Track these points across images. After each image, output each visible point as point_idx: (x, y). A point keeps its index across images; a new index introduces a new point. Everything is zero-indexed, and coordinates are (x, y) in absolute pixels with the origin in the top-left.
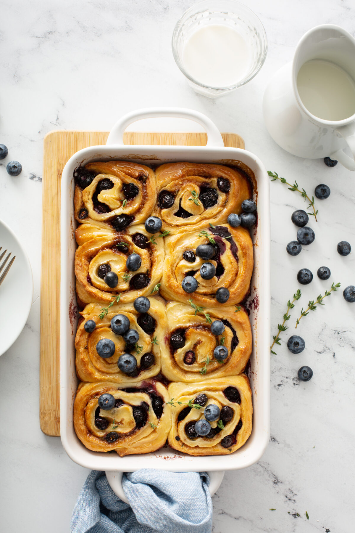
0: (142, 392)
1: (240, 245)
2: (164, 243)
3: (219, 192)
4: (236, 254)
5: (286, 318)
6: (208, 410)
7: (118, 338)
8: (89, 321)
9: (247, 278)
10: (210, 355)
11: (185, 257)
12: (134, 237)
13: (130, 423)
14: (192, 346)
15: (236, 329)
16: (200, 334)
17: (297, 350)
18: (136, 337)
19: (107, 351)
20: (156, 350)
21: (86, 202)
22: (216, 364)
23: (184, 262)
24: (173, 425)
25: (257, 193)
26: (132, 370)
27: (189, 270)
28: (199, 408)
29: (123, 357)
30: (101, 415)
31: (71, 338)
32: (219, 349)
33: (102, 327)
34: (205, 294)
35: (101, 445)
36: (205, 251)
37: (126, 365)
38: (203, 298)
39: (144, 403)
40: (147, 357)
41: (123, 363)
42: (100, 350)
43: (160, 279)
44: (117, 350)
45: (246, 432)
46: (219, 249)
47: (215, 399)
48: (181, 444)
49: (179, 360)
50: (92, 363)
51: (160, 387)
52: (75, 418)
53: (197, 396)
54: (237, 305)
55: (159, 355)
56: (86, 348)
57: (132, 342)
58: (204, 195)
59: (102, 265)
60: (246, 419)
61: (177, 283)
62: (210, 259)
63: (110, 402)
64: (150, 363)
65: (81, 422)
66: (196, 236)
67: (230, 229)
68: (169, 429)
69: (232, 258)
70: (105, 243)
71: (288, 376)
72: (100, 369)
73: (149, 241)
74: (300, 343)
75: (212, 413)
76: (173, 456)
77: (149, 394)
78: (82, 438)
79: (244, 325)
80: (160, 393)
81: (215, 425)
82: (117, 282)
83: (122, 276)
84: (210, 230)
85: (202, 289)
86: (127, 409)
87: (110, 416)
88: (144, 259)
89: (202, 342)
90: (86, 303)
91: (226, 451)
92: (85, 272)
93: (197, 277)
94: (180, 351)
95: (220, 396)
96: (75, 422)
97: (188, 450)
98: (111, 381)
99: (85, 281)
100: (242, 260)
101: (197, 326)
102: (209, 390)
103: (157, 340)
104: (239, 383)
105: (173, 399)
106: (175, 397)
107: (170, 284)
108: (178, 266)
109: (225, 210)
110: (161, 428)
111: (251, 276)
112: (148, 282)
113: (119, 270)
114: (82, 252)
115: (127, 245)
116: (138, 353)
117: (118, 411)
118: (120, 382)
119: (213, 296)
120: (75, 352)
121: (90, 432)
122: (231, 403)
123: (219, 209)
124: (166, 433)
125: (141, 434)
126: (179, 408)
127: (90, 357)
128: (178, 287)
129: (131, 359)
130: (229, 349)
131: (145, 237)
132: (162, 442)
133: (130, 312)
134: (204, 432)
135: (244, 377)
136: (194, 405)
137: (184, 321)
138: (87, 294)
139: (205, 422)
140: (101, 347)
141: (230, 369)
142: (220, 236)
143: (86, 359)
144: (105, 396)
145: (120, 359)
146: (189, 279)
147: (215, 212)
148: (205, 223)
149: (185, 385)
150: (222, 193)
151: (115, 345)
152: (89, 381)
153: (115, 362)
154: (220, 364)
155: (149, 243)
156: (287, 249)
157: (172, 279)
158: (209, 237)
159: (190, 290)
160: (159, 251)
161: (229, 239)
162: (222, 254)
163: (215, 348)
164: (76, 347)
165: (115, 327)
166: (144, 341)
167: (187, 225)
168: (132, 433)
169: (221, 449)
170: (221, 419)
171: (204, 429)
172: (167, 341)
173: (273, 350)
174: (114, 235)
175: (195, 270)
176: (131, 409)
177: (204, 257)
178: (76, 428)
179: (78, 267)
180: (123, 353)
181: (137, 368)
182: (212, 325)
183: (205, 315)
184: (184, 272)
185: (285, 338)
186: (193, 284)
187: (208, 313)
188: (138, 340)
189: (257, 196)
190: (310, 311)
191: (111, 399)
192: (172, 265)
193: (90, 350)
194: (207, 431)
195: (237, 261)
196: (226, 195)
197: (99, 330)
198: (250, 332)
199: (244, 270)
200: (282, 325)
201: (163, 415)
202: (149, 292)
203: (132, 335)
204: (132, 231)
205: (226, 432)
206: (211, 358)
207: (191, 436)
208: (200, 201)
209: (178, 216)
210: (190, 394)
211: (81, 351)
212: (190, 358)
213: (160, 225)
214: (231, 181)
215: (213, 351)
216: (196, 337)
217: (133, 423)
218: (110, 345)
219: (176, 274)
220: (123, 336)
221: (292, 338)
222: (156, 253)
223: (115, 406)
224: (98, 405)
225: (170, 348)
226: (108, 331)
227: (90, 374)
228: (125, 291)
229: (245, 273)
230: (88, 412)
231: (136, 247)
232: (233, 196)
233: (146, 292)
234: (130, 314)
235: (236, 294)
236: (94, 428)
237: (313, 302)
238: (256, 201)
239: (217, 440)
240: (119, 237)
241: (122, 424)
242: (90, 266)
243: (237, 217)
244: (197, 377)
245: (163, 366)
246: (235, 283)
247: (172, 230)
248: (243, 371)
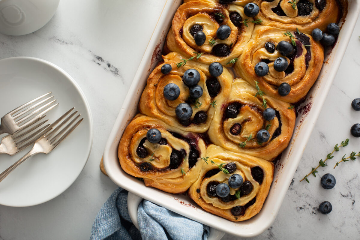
0: (185, 141)
1: (315, 56)
2: (254, 29)
3: (314, 7)
4: (308, 62)
5: (329, 157)
6: (234, 178)
7: (185, 88)
8: (168, 64)
9: (309, 85)
10: (254, 134)
11: (266, 47)
12: (231, 13)
13: (165, 162)
14: (242, 121)
15: (283, 123)
16: (253, 114)
17: (328, 186)
18: (200, 93)
19: (172, 94)
20: (211, 112)
22: (255, 144)
23: (263, 50)
24: (199, 178)
25: (344, 21)
26: (185, 119)
27: (266, 58)
28: (227, 173)
29: (183, 105)
30: (144, 145)
31: (146, 73)
32: (263, 131)
33: (175, 74)
34: (270, 83)
35: (134, 169)
36: (286, 47)
37: (182, 112)
38: (268, 86)
39: (184, 151)
40: (202, 114)
41: (181, 109)
42: (167, 91)
43: (239, 55)
44: (180, 98)
45: (255, 210)
46: (296, 52)
47: (242, 172)
48: (199, 196)
49: (227, 128)
50: (155, 100)
51: (201, 144)
52: (122, 139)
53: (228, 163)
54: (292, 104)
55: (212, 117)
56: (156, 86)
57: (196, 95)
58: (302, 4)
59: (197, 24)
60: (260, 198)
61: (251, 64)
62: (286, 56)
63: (157, 137)
64: (202, 119)
65: (126, 144)
66: (282, 34)
67: (311, 40)
68: (194, 180)
69: (304, 63)
70: (206, 8)
71: (311, 204)
72: (160, 108)
73: (242, 22)
74: (333, 182)
75: (236, 181)
76: (189, 204)
77: (190, 145)
78: (121, 157)
79: (290, 122)
80: (199, 148)
81: (233, 193)
82: (204, 43)
83: (209, 40)
84: (295, 34)
85: (269, 78)
86: (167, 149)
87: (152, 149)
88: (233, 34)
89: (251, 120)
90: (171, 50)
91: (233, 218)
92: (181, 24)
93: (270, 66)
94: (230, 120)
95: (247, 170)
96: (121, 142)
97: (203, 204)
98: (164, 121)
99: (177, 32)
100: (311, 69)
101: (253, 106)
102: (241, 162)
103: (215, 103)
104: (267, 167)
105: (208, 157)
106: (211, 157)
107: (246, 62)
108: (258, 51)
109: (313, 24)
110: (189, 177)
111: (312, 85)
112: (228, 54)
113: (209, 34)
114: (185, 8)
115: (224, 17)
116: (196, 108)
117: (160, 148)
118: (171, 125)
119: (276, 87)
120: (145, 85)
121: (130, 156)
122: (254, 180)
123: (309, 20)
124: (191, 183)
125: (170, 174)
126: (210, 166)
127: (155, 94)
128: (251, 67)
129: (188, 109)
130: (271, 136)
131: (241, 17)
132: (183, 189)
133: (203, 72)
134: (222, 194)
135: (272, 164)
136: (223, 169)
137: (244, 97)
138: (174, 43)
139: (226, 186)
140: (169, 89)
141: (264, 152)
142: (302, 42)
143: (152, 95)
144: (154, 131)
145: (179, 106)
146: (263, 64)
147: (305, 21)
148: (294, 26)
149: (223, 150)
150: (316, 9)
151: (181, 93)
152: (147, 114)
153: (174, 107)
154: (259, 145)
155: (242, 24)
157: (248, 59)
158: (292, 39)
159: (260, 73)
160: (247, 34)
161: (308, 47)
162: (297, 57)
163: (260, 130)
164: (148, 82)
165: (187, 77)
166: (205, 100)
167: (278, 21)
168: (164, 170)
169: (229, 215)
170: (240, 189)
171: (224, 192)
172: (223, 108)
173: (308, 178)
174: (216, 5)
175: (270, 59)
176: (171, 150)
177: (283, 52)
178: (120, 148)
179: (177, 18)
180: (183, 102)
181: (190, 119)
182: (266, 110)
183: (264, 99)
184: (261, 58)
185: (321, 173)
186: (265, 69)
187: (266, 99)
188: (200, 96)
189: (343, 24)
190: (349, 159)
191: (159, 135)
192: (253, 49)
193: (158, 88)
194: (226, 194)
195: (307, 68)
196: (319, 12)
197: (172, 76)
198: (293, 130)
199: (309, 77)
200: (323, 161)
201: (194, 167)
202: (226, 62)
203: (198, 90)
204: (232, 8)
205: (240, 202)
206: (253, 137)
207: (210, 193)
208: (296, 7)
209: (274, 12)
210: (224, 159)
211: (150, 86)
212: (236, 129)
213: (257, 11)
214: (328, 3)
215: (257, 132)
216: (248, 114)
217: (168, 162)
218: (177, 90)
219: (254, 57)
220: (190, 88)
221: (327, 175)
222: (244, 34)
223: (159, 143)
224: (145, 136)
225: (223, 115)
226: (180, 79)
227: (150, 108)
228: (206, 53)
229: (309, 80)
230: (135, 138)
231: (230, 21)
232: (324, 15)
233: (223, 61)
234: (203, 73)
235: (295, 94)
236: (134, 153)
237: (355, 153)
238: (341, 28)
239: (230, 205)
240: (219, 8)
241: (159, 159)
242: (186, 22)
243: (321, 32)
244: (235, 148)
245: (211, 128)
246: (298, 85)
247: (264, 21)
248: (273, 160)
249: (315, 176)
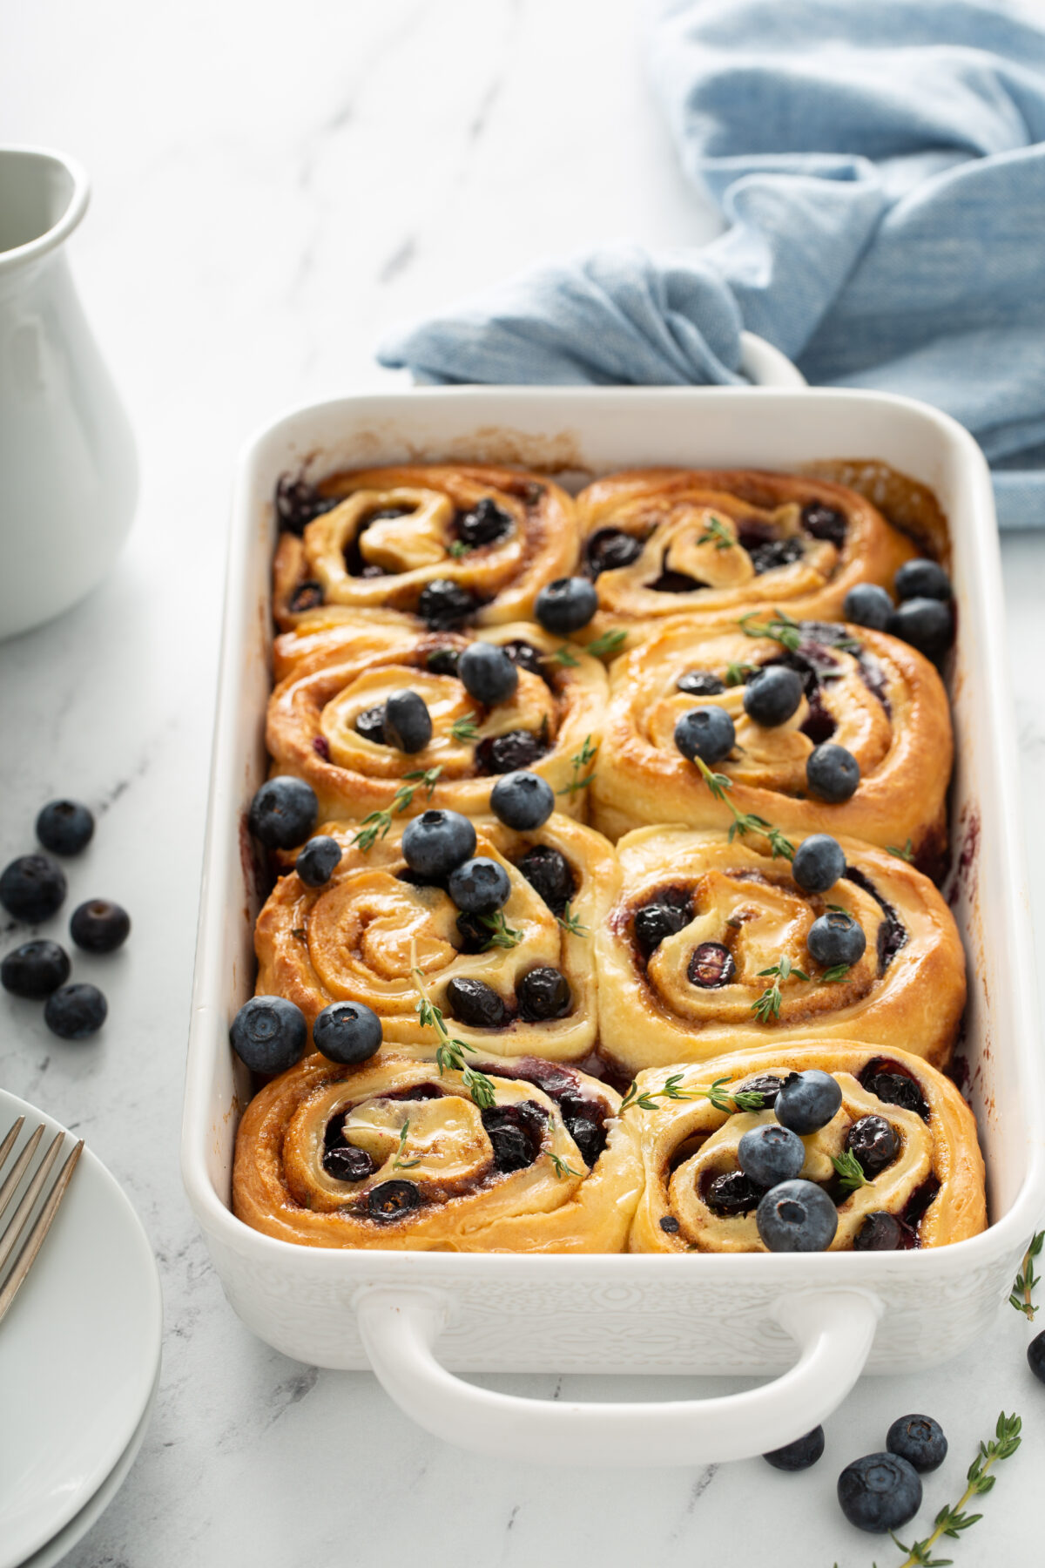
2: (607, 670)
3: (807, 540)
4: (883, 693)
7: (426, 899)
10: (795, 955)
13: (471, 1148)
14: (722, 928)
15: (893, 902)
16: (752, 893)
20: (576, 964)
22: (819, 993)
23: (681, 699)
24: (647, 1178)
30: (350, 1132)
33: (364, 873)
34: (766, 783)
35: (344, 1230)
38: (759, 791)
39: (529, 1104)
48: (682, 1243)
49: (671, 978)
50: (321, 981)
55: (590, 979)
56: (301, 935)
57: (483, 888)
60: (954, 1165)
68: (632, 1195)
69: (867, 700)
70: (385, 654)
73: (552, 659)
77: (551, 1095)
81: (822, 1163)
85: (754, 769)
86: (458, 1107)
87: (389, 1133)
88: (531, 690)
89: (758, 916)
92: (308, 728)
93: (730, 703)
94: (672, 941)
99: (305, 747)
100: (906, 711)
101: (738, 877)
103: (579, 924)
107: (630, 753)
110: (601, 1189)
113: (436, 716)
117: (422, 1113)
118: (429, 1038)
122: (886, 1106)
123: (810, 574)
124: (620, 1210)
127: (312, 959)
128: (659, 758)
131: (535, 650)
137: (686, 865)
147: (793, 585)
148: (759, 608)
150: (817, 542)
154: (837, 996)
155: (550, 665)
157: (636, 740)
159: (706, 732)
160: (589, 687)
162: (826, 687)
166: (532, 917)
167: (690, 610)
168: (476, 1182)
170: (847, 1145)
171: (777, 1139)
172: (621, 924)
174: (418, 636)
176: (472, 1107)
179: (282, 718)
186: (716, 714)
192: (636, 712)
193: (313, 937)
195: (888, 710)
196: (834, 547)
197: (352, 881)
203: (484, 863)
206: (799, 967)
209: (661, 591)
211: (277, 942)
212: (711, 965)
213: (589, 593)
214: (853, 511)
216: (733, 902)
217: (480, 1145)
219: (654, 732)
220: (444, 885)
222: (578, 689)
224: (337, 1103)
225: (634, 946)
228: (456, 774)
232: (861, 552)
235: (888, 794)
236: (317, 1177)
241: (438, 1153)
242: (325, 715)
244: (744, 1033)
245: (608, 1013)
247: (634, 631)
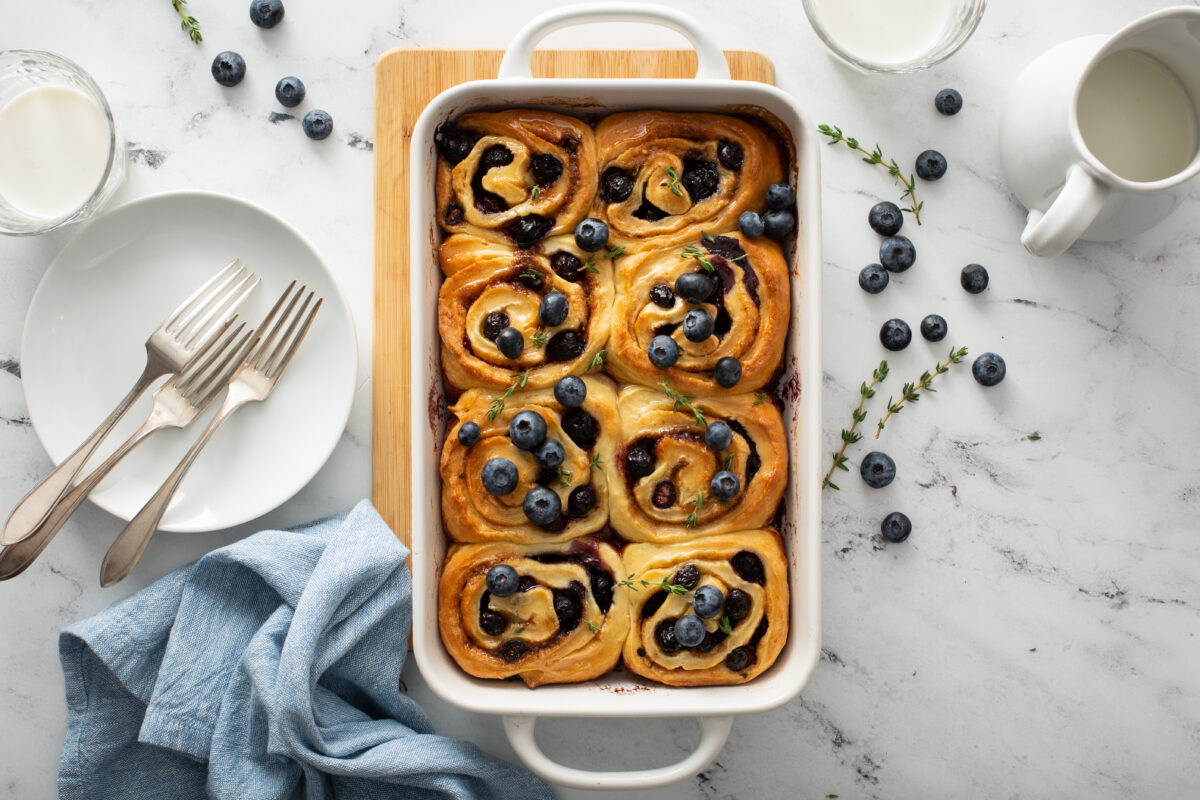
0: (571, 562)
1: (764, 274)
2: (614, 270)
3: (721, 169)
4: (755, 292)
5: (859, 416)
6: (700, 597)
7: (524, 457)
8: (468, 423)
9: (777, 337)
10: (705, 488)
11: (655, 298)
12: (554, 258)
13: (548, 622)
14: (669, 472)
15: (755, 439)
16: (684, 448)
17: (880, 480)
18: (559, 454)
19: (504, 481)
20: (598, 480)
21: (460, 191)
22: (716, 508)
23: (651, 309)
24: (632, 626)
25: (797, 170)
26: (552, 520)
27: (663, 322)
28: (683, 593)
29: (534, 494)
30: (492, 607)
31: (432, 457)
32: (720, 477)
33: (492, 435)
34: (693, 371)
35: (491, 665)
36: (692, 287)
37: (540, 509)
38: (690, 379)
39: (576, 584)
40: (582, 494)
41: (533, 504)
42: (490, 480)
43: (605, 341)
44: (523, 480)
45: (776, 641)
46: (720, 281)
47: (715, 576)
48: (647, 663)
49: (644, 500)
50: (474, 506)
51: (607, 553)
52: (441, 612)
53: (679, 569)
54: (758, 391)
55: (605, 490)
56: (463, 477)
57: (552, 464)
58: (691, 175)
59: (492, 315)
60: (775, 614)
61: (638, 348)
62: (703, 302)
63: (510, 581)
64: (587, 505)
65: (453, 621)
66: (677, 256)
67: (742, 243)
68: (624, 635)
69: (747, 299)
70: (497, 272)
71: (862, 532)
72: (490, 518)
73: (584, 268)
74: (886, 467)
75: (708, 601)
76: (634, 687)
77: (586, 566)
78: (454, 652)
79: (771, 432)
80: (607, 565)
81: (714, 627)
82: (522, 348)
83: (531, 336)
84: (703, 245)
85: (688, 361)
86: (541, 596)
87: (509, 609)
88: (574, 302)
89: (688, 464)
90: (461, 388)
91: (736, 677)
92: (460, 328)
93: (678, 337)
94: (645, 481)
95: (723, 569)
96: (440, 620)
97: (662, 674)
98: (511, 541)
99: (459, 347)
100: (767, 303)
101: (678, 434)
102: (704, 558)
103: (601, 459)
104: (762, 544)
105: (632, 576)
106: (637, 573)
107: (626, 351)
108: (640, 315)
109: (733, 206)
110: (609, 633)
111: (785, 334)
112: (583, 348)
113: (525, 325)
114: (454, 290)
115: (540, 274)
116: (564, 486)
117: (525, 600)
118: (528, 542)
119: (709, 374)
120: (441, 483)
121: (471, 641)
122: (745, 583)
123: (721, 202)
124: (619, 642)
125: (570, 643)
126: (644, 593)
127: (469, 494)
128: (640, 356)
129: (549, 497)
130: (742, 477)
131: (576, 259)
132: (610, 661)
133: (547, 406)
134: (691, 640)
135: (771, 532)
136: (673, 588)
137: (653, 422)
138: (462, 372)
139: (694, 620)
140: (492, 474)
141: (743, 516)
142: (724, 255)
143: (462, 499)
144: (499, 570)
145: (528, 498)
146: (662, 341)
147: (712, 210)
148: (693, 230)
149: (656, 549)
150: (726, 171)
151: (519, 470)
152: (469, 541)
153: (518, 503)
154: (724, 508)
155: (584, 272)
156: (860, 280)
157: (629, 341)
158: (701, 259)
159: (664, 362)
160: (604, 288)
161: (741, 260)
162: (727, 291)
163: (713, 476)
164: (443, 474)
165: (519, 435)
166: (576, 463)
167: (658, 234)
168: (552, 642)
169: (725, 674)
170: (726, 614)
171: (693, 633)
172: (620, 462)
173: (833, 480)
174: (515, 255)
175: (674, 322)
176: (549, 595)
177: (690, 299)
178: (444, 633)
179: (446, 318)
180: (533, 486)
181: (561, 515)
182: (708, 430)
183: (694, 410)
184: (652, 327)
185: (855, 456)
186: (669, 350)
187: (700, 407)
188: (563, 460)
189: (796, 177)
190: (905, 403)
191: (511, 576)
192: (629, 314)
193: (469, 480)
194: (698, 638)
195: (758, 304)
196: (735, 175)
197: (486, 442)
198: (784, 445)
199: (771, 323)
200: (849, 430)
201: (613, 607)
202: (585, 367)
203: (551, 451)
204: (551, 247)
205: (736, 640)
206: (707, 496)
207: (668, 647)
208: (682, 188)
209: (641, 218)
210: (666, 566)
211: (451, 483)
212: (664, 496)
213: (604, 235)
214: (746, 147)
215: (710, 481)
216: (676, 453)
217: (553, 621)
218: (509, 470)
219: (638, 331)
220: (533, 453)
221: (869, 456)
222: (599, 291)
223: (520, 590)
224: (485, 588)
225: (626, 476)
226: (505, 443)
227: (471, 528)
228: (536, 366)
229: (772, 328)
230: (467, 602)
231: (557, 278)
232: (749, 178)
233: (578, 366)
234: (546, 409)
235: (756, 370)
236: (477, 631)
237: (913, 385)
238: (796, 186)
239: (718, 655)
240: (524, 260)
241: (533, 623)
242: (468, 317)
243: (757, 218)
244: (679, 533)
245: (614, 513)
246: (754, 349)
247: (628, 246)
248: (770, 522)
249: (847, 470)
